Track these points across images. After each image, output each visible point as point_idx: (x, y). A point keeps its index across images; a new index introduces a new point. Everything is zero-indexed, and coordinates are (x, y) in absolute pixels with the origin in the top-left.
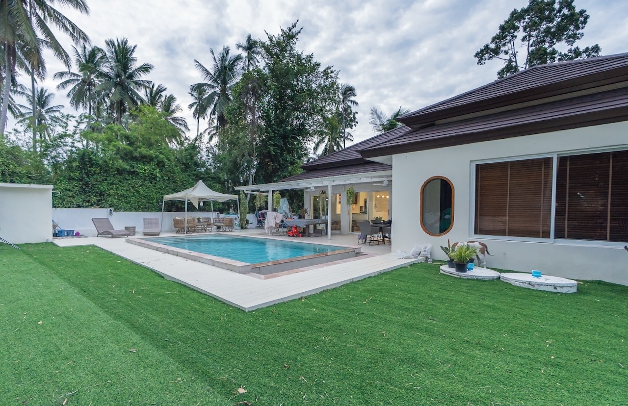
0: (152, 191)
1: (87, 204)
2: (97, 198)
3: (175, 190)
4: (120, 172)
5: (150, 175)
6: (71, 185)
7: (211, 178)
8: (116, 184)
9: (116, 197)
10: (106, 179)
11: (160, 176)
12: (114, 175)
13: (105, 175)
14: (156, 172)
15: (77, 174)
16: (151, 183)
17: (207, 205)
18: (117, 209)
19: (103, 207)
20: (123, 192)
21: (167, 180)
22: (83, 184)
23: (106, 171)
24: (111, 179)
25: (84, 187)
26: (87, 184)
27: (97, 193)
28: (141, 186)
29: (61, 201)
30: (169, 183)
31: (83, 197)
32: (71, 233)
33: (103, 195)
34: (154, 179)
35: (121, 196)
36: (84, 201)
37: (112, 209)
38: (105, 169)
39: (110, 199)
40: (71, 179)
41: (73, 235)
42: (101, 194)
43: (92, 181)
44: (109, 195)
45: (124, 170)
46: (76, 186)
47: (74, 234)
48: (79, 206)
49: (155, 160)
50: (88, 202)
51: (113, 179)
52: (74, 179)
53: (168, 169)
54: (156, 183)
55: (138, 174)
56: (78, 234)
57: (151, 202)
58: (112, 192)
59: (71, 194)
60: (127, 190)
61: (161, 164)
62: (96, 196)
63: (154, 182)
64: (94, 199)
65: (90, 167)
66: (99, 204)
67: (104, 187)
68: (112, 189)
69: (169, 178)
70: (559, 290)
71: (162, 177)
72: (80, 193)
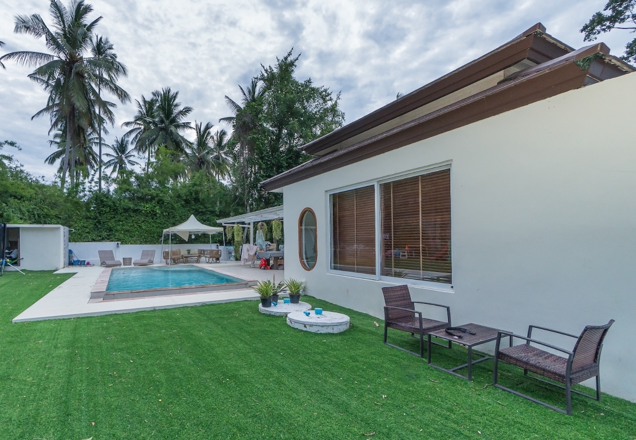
0: (153, 226)
1: (99, 238)
2: (108, 234)
3: (174, 224)
4: (126, 210)
5: (152, 212)
6: (88, 223)
7: (210, 211)
8: (122, 221)
9: (123, 232)
10: (114, 217)
11: (160, 213)
12: (121, 214)
13: (113, 213)
14: (156, 209)
15: (93, 214)
16: (153, 218)
17: (206, 237)
18: (124, 242)
19: (112, 241)
20: (128, 228)
21: (166, 215)
22: (97, 222)
23: (114, 210)
24: (118, 217)
25: (97, 224)
26: (99, 222)
27: (107, 229)
28: (143, 222)
29: (79, 236)
30: (169, 218)
31: (96, 233)
32: (83, 263)
33: (112, 230)
34: (155, 215)
35: (127, 231)
36: (97, 236)
37: (119, 242)
38: (114, 209)
39: (117, 234)
40: (87, 218)
41: (84, 265)
42: (111, 230)
43: (103, 219)
44: (117, 231)
45: (129, 208)
46: (90, 224)
47: (86, 264)
48: (94, 240)
49: (156, 199)
50: (100, 236)
51: (119, 216)
52: (90, 218)
53: (167, 206)
54: (157, 219)
55: (141, 212)
56: (88, 264)
57: (153, 236)
58: (119, 228)
59: (87, 230)
60: (131, 226)
61: (160, 202)
62: (106, 232)
63: (155, 218)
64: (104, 234)
65: (102, 207)
66: (108, 238)
67: (111, 224)
68: (119, 225)
69: (169, 214)
70: (308, 329)
71: (162, 213)
72: (94, 230)
